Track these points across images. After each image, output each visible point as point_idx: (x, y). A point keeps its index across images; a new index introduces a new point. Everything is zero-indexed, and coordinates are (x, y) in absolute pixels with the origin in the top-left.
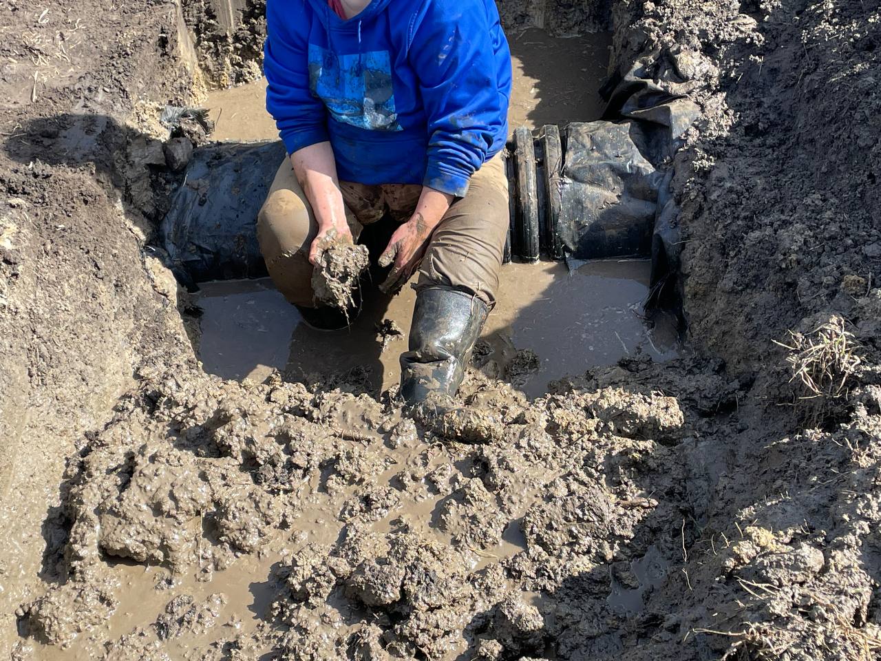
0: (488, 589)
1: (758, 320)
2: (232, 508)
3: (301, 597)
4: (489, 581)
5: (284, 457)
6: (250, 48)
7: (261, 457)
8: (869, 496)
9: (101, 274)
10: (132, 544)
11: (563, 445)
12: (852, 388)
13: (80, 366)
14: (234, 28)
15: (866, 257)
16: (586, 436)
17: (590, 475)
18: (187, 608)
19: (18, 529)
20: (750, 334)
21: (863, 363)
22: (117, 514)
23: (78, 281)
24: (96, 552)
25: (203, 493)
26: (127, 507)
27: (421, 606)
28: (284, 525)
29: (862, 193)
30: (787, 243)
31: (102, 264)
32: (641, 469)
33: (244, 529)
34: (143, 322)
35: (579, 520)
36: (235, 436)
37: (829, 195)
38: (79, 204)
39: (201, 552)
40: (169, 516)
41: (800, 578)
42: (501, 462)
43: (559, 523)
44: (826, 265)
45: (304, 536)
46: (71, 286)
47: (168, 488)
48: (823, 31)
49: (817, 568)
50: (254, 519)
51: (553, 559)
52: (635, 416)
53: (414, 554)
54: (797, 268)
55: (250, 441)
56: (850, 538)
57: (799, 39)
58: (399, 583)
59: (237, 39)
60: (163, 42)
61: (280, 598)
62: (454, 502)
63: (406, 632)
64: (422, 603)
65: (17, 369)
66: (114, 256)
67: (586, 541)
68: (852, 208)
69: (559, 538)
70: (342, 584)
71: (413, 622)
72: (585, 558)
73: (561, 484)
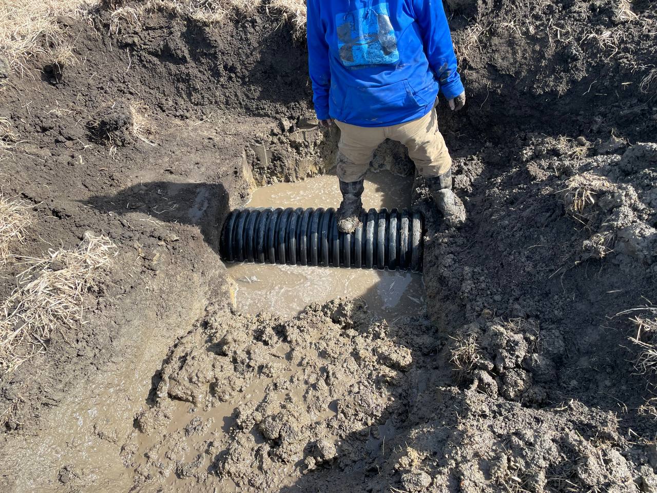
0: (316, 434)
1: (450, 317)
2: (220, 383)
3: (241, 428)
4: (317, 431)
5: (248, 361)
6: (273, 172)
7: (239, 360)
8: (458, 448)
9: (195, 270)
10: (180, 394)
11: (362, 367)
12: (475, 369)
13: (180, 309)
14: (267, 164)
15: (494, 301)
16: (372, 363)
17: (369, 383)
18: (199, 423)
19: (142, 380)
20: (446, 323)
21: (481, 358)
22: (175, 380)
23: (184, 274)
24: (167, 395)
25: (210, 375)
26: (179, 378)
27: (285, 443)
28: (241, 391)
29: (498, 271)
30: (464, 289)
31: (196, 266)
32: (391, 385)
33: (224, 392)
34: (212, 287)
35: (360, 405)
36: (229, 349)
37: (484, 269)
38: (190, 240)
39: (207, 398)
40: (195, 383)
41: (419, 489)
42: (333, 374)
43: (351, 405)
44: (477, 301)
45: (249, 396)
46: (181, 276)
47: (196, 371)
48: (494, 192)
49: (427, 485)
50: (229, 389)
51: (347, 421)
52: (391, 359)
53: (286, 418)
54: (467, 299)
55: (235, 352)
56: (446, 470)
57: (485, 193)
58: (278, 431)
59: (268, 168)
60: (236, 172)
61: (233, 427)
62: (312, 389)
63: (278, 453)
64: (286, 442)
65: (151, 314)
66: (202, 261)
67: (361, 415)
68: (493, 278)
69: (351, 412)
70: (257, 425)
71: (281, 449)
72: (360, 423)
73: (356, 386)
